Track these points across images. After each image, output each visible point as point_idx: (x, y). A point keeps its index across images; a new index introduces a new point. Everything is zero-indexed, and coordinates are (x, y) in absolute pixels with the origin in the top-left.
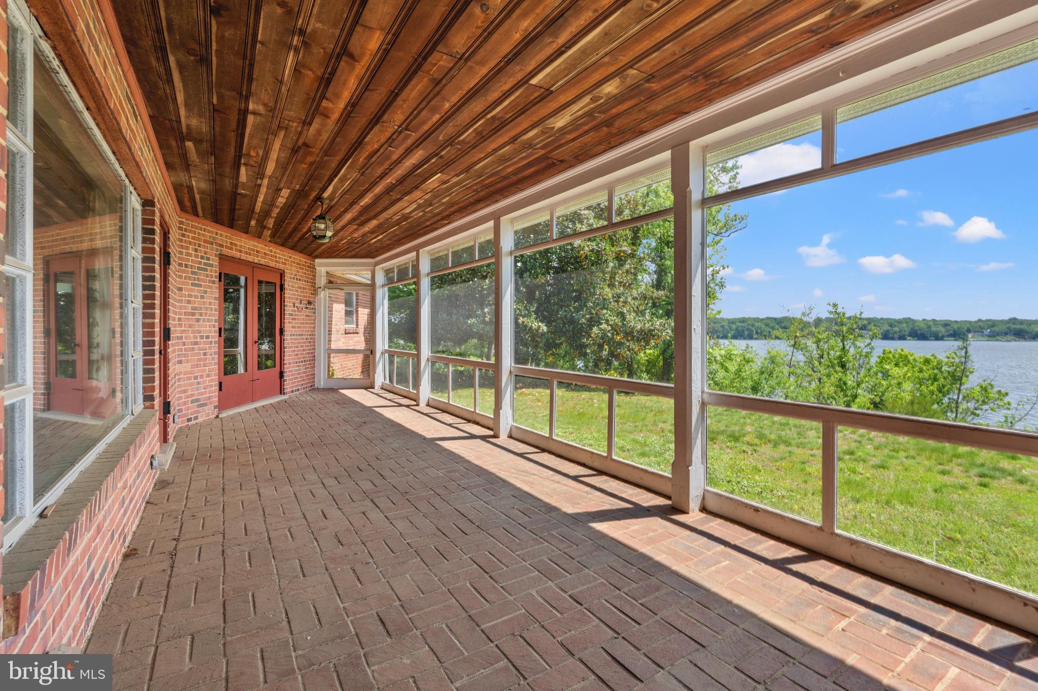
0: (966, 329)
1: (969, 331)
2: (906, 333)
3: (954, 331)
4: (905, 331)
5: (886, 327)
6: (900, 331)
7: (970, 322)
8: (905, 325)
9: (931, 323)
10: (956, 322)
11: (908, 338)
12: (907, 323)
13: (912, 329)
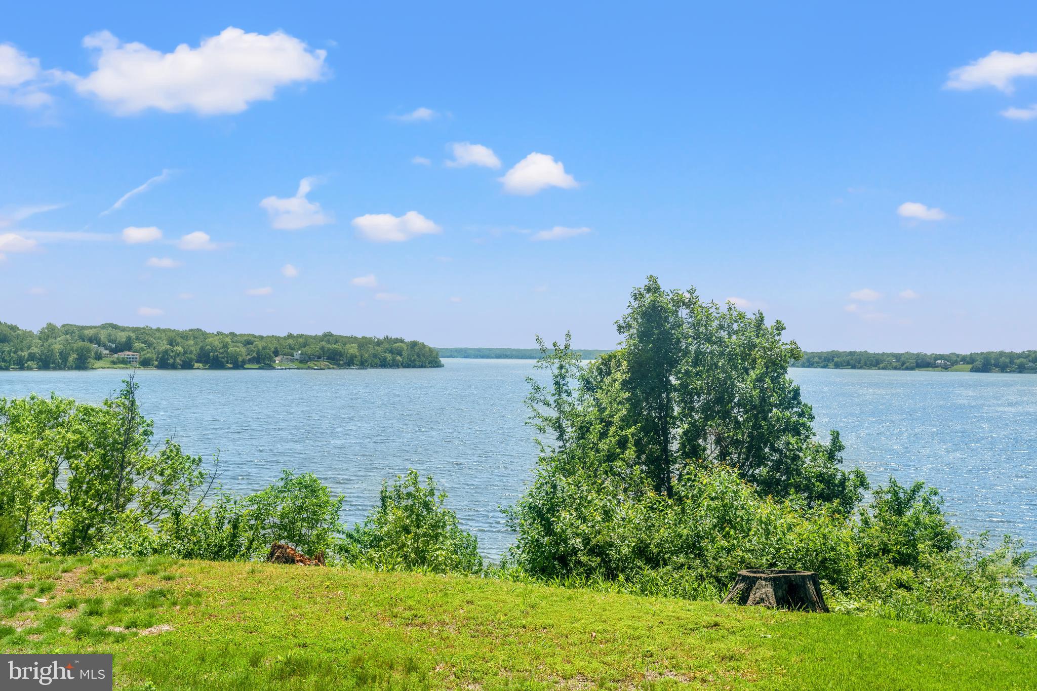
0: (273, 349)
1: (276, 353)
2: (193, 356)
3: (258, 352)
4: (191, 352)
5: (164, 346)
6: (185, 353)
7: (278, 339)
8: (192, 342)
9: (228, 340)
10: (261, 338)
11: (196, 365)
12: (195, 338)
13: (202, 349)
